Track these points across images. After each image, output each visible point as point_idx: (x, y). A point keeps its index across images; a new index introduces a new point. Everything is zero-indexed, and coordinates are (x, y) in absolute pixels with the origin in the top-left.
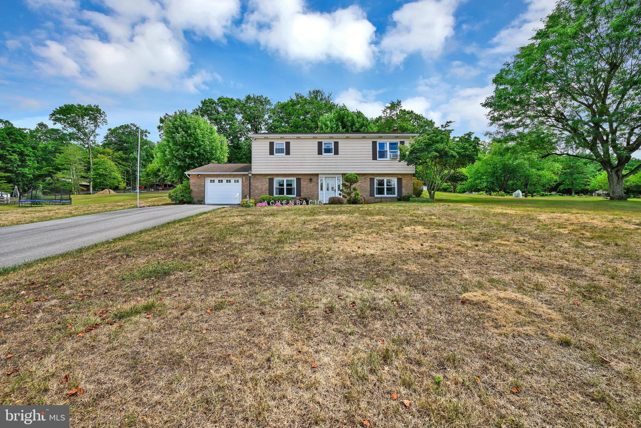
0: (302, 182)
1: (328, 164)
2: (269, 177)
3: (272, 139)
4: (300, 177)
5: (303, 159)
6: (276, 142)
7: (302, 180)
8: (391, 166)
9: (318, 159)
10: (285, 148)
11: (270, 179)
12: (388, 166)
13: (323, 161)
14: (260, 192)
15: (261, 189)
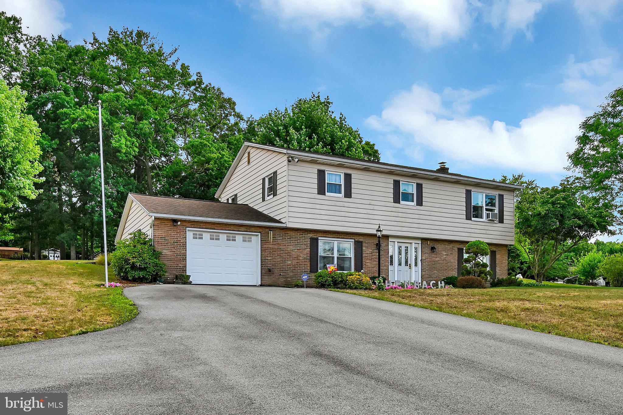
0: (364, 248)
1: (408, 220)
2: (311, 235)
3: (323, 164)
4: (361, 239)
5: (371, 207)
6: (328, 170)
7: (364, 244)
8: (488, 232)
9: (394, 209)
10: (343, 183)
11: (312, 239)
12: (484, 232)
13: (400, 215)
14: (294, 262)
15: (297, 258)
